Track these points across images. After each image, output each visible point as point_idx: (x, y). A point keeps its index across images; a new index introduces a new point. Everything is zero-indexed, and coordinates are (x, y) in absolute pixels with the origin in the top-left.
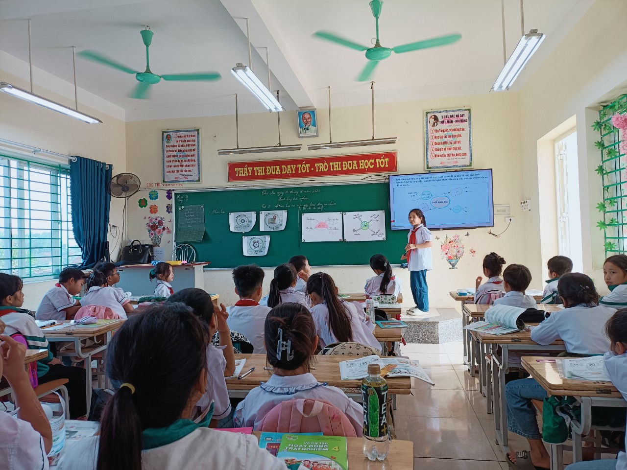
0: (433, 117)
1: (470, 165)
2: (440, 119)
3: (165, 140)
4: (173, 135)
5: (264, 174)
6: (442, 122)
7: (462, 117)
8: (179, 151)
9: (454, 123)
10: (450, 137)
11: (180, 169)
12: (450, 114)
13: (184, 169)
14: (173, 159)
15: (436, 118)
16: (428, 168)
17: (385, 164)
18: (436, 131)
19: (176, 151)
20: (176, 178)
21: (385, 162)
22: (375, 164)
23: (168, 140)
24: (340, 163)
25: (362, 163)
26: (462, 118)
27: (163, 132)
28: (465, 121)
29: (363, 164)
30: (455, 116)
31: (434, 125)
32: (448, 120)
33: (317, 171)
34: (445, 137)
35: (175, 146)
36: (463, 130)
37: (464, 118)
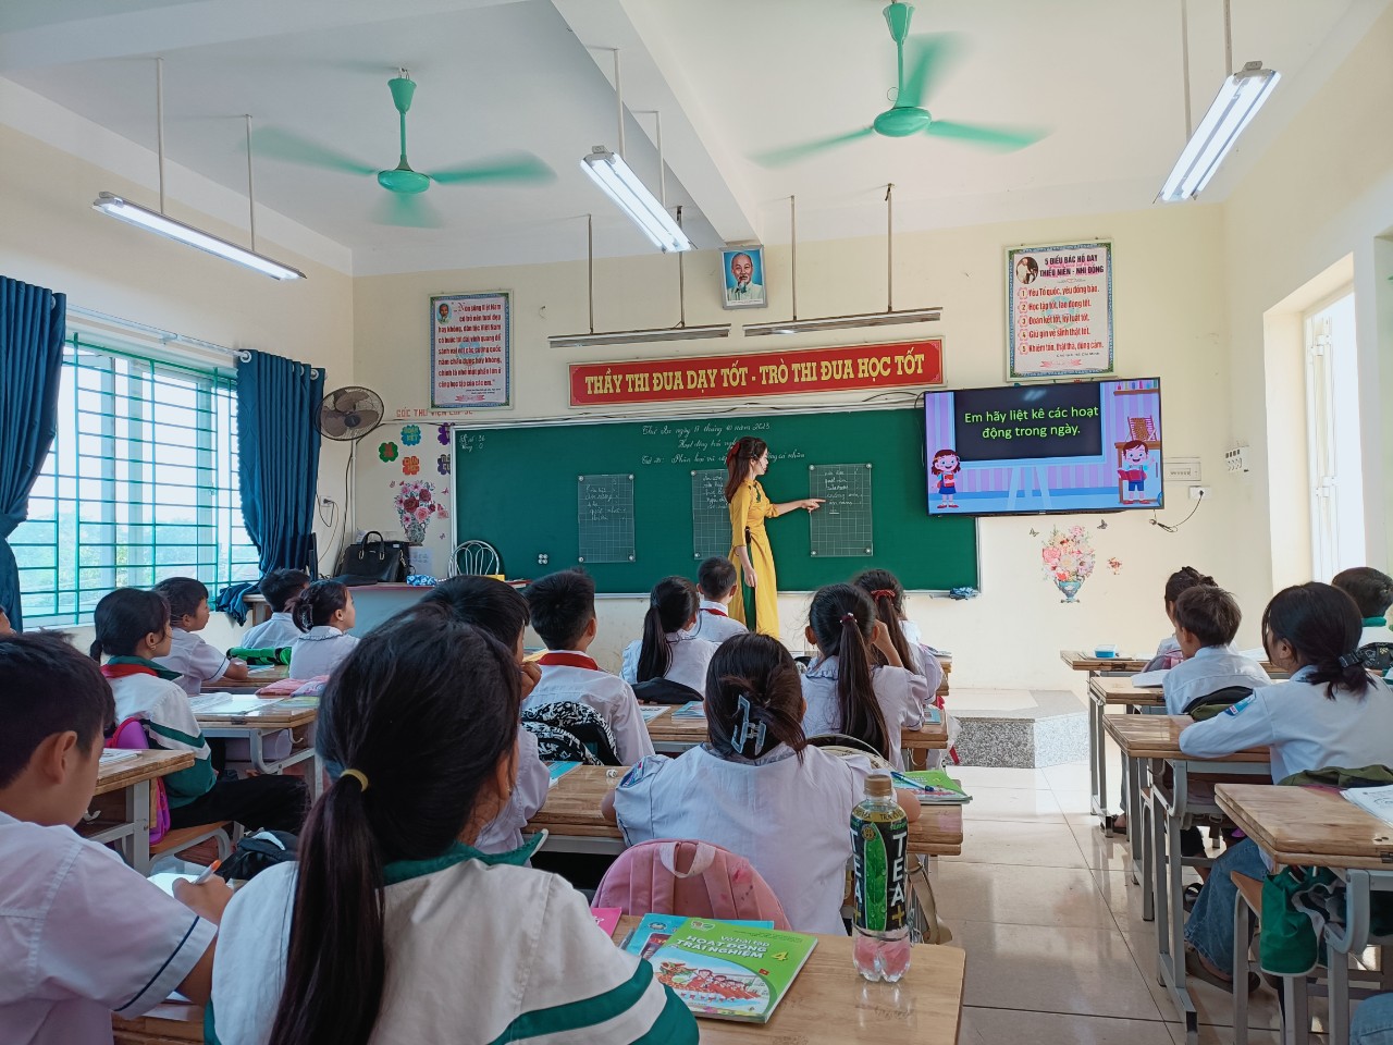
0: (1026, 261)
1: (1111, 369)
2: (1042, 267)
3: (438, 316)
4: (453, 305)
5: (647, 389)
6: (1046, 273)
7: (1090, 261)
8: (467, 340)
9: (1073, 275)
10: (1063, 305)
11: (467, 378)
12: (1064, 254)
13: (475, 378)
14: (454, 356)
15: (1032, 264)
16: (1013, 375)
17: (917, 367)
18: (1032, 293)
19: (459, 340)
20: (459, 398)
21: (917, 363)
22: (894, 366)
23: (443, 315)
24: (814, 364)
25: (863, 364)
26: (1091, 264)
27: (433, 299)
28: (1099, 270)
29: (865, 367)
30: (1076, 259)
31: (1027, 280)
32: (1059, 268)
33: (764, 382)
34: (1052, 305)
35: (458, 329)
36: (1094, 289)
37: (1097, 264)
